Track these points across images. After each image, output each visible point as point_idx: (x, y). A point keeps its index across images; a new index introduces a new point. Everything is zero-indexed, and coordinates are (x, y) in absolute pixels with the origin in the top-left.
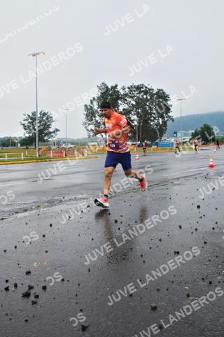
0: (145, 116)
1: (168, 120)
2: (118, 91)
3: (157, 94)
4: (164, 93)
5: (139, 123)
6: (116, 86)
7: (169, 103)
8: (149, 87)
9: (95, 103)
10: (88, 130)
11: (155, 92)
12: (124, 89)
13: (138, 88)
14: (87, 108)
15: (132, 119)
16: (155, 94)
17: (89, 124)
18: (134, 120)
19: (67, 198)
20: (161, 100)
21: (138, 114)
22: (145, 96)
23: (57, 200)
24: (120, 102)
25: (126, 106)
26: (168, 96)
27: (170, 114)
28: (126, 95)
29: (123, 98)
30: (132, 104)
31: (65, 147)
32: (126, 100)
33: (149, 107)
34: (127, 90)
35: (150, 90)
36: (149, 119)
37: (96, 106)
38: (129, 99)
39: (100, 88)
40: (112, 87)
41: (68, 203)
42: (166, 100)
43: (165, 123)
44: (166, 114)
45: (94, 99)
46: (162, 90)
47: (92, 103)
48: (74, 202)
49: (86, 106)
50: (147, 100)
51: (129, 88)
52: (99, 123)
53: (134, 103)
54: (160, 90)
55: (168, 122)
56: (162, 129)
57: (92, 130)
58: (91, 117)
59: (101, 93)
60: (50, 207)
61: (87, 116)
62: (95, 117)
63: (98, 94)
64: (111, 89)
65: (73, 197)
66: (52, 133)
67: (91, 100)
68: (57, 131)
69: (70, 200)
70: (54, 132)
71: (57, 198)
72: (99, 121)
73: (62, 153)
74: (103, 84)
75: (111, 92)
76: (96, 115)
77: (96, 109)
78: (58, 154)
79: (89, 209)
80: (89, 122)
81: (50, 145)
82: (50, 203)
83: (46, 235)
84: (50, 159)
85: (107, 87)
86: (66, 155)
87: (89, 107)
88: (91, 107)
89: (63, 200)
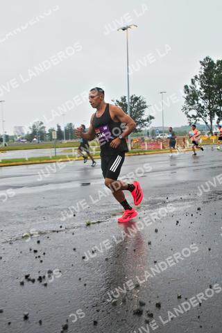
9: (197, 83)
10: (188, 116)
14: (188, 90)
17: (190, 109)
19: (171, 198)
23: (160, 201)
31: (161, 137)
37: (198, 87)
39: (203, 64)
40: (219, 62)
41: (174, 204)
45: (196, 77)
47: (193, 83)
48: (180, 204)
49: (186, 87)
52: (203, 107)
57: (193, 116)
58: (193, 100)
59: (205, 70)
60: (152, 209)
61: (187, 99)
62: (197, 100)
63: (201, 72)
64: (218, 65)
65: (179, 197)
66: (145, 121)
67: (192, 80)
68: (152, 118)
69: (175, 201)
70: (148, 120)
71: (159, 198)
72: (202, 105)
73: (159, 145)
74: (207, 58)
75: (217, 68)
76: (199, 98)
77: (199, 90)
78: (153, 146)
79: (200, 213)
80: (190, 107)
81: (142, 135)
82: (152, 204)
83: (152, 243)
84: (144, 152)
85: (213, 62)
86: (163, 147)
87: (189, 88)
88: (193, 88)
89: (167, 201)
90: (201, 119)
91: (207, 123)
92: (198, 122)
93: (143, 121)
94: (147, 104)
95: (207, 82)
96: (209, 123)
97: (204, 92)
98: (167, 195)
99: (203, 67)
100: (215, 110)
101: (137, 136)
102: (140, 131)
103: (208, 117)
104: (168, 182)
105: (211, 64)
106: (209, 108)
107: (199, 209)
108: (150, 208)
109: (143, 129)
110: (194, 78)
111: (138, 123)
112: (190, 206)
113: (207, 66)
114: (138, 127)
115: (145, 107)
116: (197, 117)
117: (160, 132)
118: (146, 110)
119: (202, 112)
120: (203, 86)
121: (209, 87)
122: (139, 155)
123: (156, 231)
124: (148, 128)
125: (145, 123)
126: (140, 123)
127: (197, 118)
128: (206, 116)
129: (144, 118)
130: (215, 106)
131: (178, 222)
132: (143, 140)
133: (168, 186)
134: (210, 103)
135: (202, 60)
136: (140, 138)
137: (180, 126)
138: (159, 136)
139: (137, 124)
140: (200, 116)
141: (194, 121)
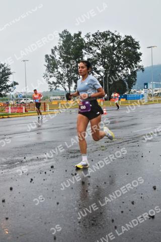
0: (112, 66)
1: (137, 70)
2: (82, 40)
3: (125, 41)
4: (132, 40)
5: (105, 74)
6: (80, 33)
7: (138, 51)
8: (116, 34)
9: (57, 53)
10: (49, 83)
11: (122, 39)
12: (88, 36)
13: (104, 35)
14: (48, 59)
15: (98, 69)
16: (122, 42)
17: (51, 76)
18: (100, 71)
19: (28, 158)
20: (130, 48)
21: (104, 64)
22: (112, 45)
23: (18, 161)
24: (84, 51)
25: (91, 56)
26: (137, 43)
27: (139, 64)
28: (91, 43)
29: (88, 47)
30: (98, 53)
31: (25, 101)
32: (91, 49)
33: (116, 56)
34: (92, 38)
35: (117, 37)
36: (117, 69)
37: (57, 57)
38: (94, 48)
39: (61, 36)
40: (75, 35)
41: (30, 163)
42: (136, 48)
43: (134, 74)
44: (136, 63)
45: (56, 48)
46: (130, 37)
47: (53, 52)
48: (36, 162)
49: (47, 56)
50: (114, 48)
51: (93, 36)
52: (62, 75)
53: (99, 52)
54: (128, 37)
55: (138, 73)
56: (131, 80)
57: (54, 83)
58: (53, 68)
59: (63, 42)
60: (10, 168)
61: (48, 67)
62: (57, 68)
63: (60, 43)
64: (75, 37)
65: (35, 157)
66: (10, 86)
67: (52, 50)
68: (16, 84)
69: (32, 160)
70: (12, 86)
71: (16, 158)
72: (62, 73)
73: (22, 108)
74: (65, 31)
75: (74, 40)
76: (58, 66)
77: (58, 59)
78: (16, 110)
79: (52, 170)
80: (51, 74)
81: (7, 100)
82: (10, 164)
83: (6, 201)
84: (8, 116)
85: (70, 35)
86: (26, 111)
87: (50, 57)
88: (53, 57)
89: (25, 160)
90: (60, 85)
91: (65, 89)
92: (58, 88)
93: (8, 86)
94: (11, 71)
95: (66, 53)
96: (68, 89)
97: (63, 61)
98: (24, 155)
99: (62, 39)
100: (73, 78)
101: (2, 100)
102: (5, 96)
103: (67, 84)
104: (27, 143)
105: (69, 37)
106: (67, 76)
107: (52, 167)
108: (7, 168)
109: (7, 94)
110: (53, 48)
111: (4, 88)
112: (44, 165)
113: (65, 38)
114: (3, 92)
115: (10, 74)
116: (57, 83)
117: (24, 97)
118: (10, 76)
119: (61, 79)
120: (61, 56)
121: (67, 57)
122: (3, 118)
123: (11, 189)
124: (12, 93)
125: (10, 88)
126: (5, 88)
127: (57, 85)
128: (65, 83)
129: (9, 83)
130: (72, 74)
131: (32, 180)
132: (8, 104)
133: (27, 146)
134: (68, 71)
135: (61, 33)
136: (5, 102)
137: (42, 92)
138: (23, 101)
139: (2, 90)
140: (60, 83)
141: (54, 87)
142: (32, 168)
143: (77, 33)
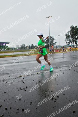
9: (69, 33)
10: (67, 42)
17: (67, 40)
23: (58, 67)
31: (59, 48)
37: (69, 34)
41: (62, 68)
45: (69, 31)
48: (64, 68)
49: (66, 34)
52: (71, 40)
59: (71, 29)
60: (56, 69)
61: (66, 37)
62: (69, 38)
65: (64, 66)
66: (54, 44)
68: (56, 43)
74: (72, 26)
75: (75, 28)
78: (56, 51)
83: (56, 79)
86: (59, 51)
87: (67, 34)
88: (68, 34)
89: (60, 67)
91: (72, 45)
98: (60, 65)
100: (74, 41)
103: (72, 43)
106: (73, 40)
107: (70, 69)
112: (67, 68)
118: (54, 40)
119: (71, 41)
121: (72, 34)
124: (55, 46)
128: (72, 42)
130: (74, 40)
140: (70, 43)
141: (68, 44)
142: (63, 69)
143: (76, 26)
